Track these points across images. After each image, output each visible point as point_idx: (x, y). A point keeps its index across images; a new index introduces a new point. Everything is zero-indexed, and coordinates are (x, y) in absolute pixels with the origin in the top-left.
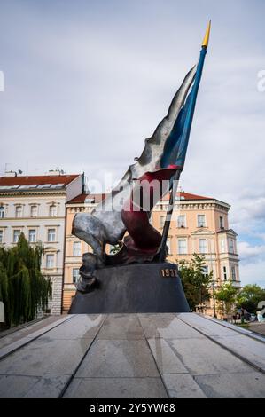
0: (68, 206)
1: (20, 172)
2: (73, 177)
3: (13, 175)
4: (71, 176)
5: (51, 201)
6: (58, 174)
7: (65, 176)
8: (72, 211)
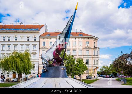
0: (40, 37)
1: (22, 23)
2: (42, 26)
3: (19, 24)
4: (42, 25)
5: (34, 35)
6: (36, 24)
7: (39, 25)
8: (42, 39)
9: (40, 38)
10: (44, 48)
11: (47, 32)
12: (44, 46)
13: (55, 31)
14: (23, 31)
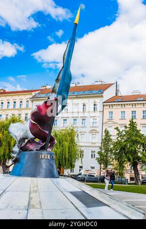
3: (74, 85)
4: (109, 84)
5: (94, 101)
7: (105, 85)
8: (108, 107)
9: (104, 105)
10: (110, 122)
11: (119, 95)
12: (111, 119)
13: (133, 93)
14: (77, 95)
